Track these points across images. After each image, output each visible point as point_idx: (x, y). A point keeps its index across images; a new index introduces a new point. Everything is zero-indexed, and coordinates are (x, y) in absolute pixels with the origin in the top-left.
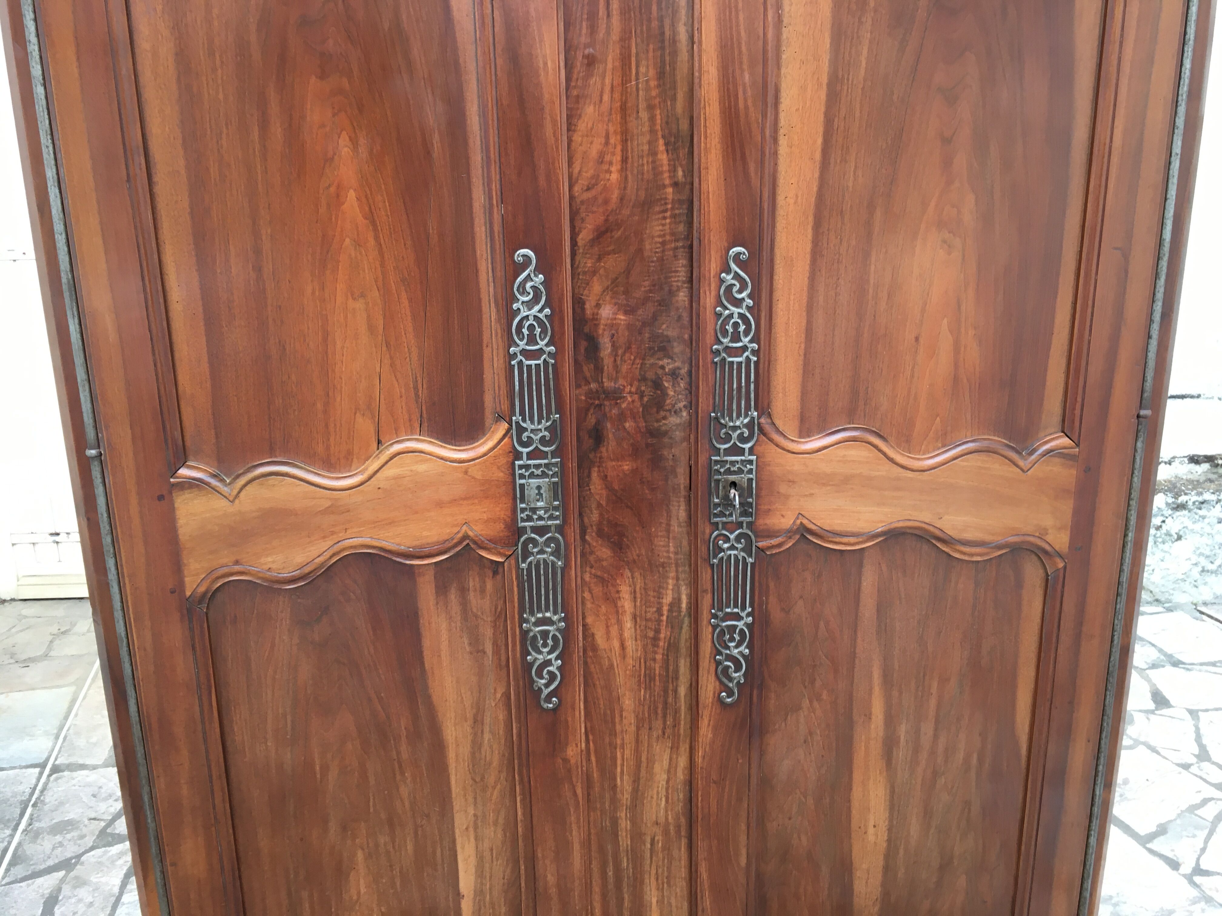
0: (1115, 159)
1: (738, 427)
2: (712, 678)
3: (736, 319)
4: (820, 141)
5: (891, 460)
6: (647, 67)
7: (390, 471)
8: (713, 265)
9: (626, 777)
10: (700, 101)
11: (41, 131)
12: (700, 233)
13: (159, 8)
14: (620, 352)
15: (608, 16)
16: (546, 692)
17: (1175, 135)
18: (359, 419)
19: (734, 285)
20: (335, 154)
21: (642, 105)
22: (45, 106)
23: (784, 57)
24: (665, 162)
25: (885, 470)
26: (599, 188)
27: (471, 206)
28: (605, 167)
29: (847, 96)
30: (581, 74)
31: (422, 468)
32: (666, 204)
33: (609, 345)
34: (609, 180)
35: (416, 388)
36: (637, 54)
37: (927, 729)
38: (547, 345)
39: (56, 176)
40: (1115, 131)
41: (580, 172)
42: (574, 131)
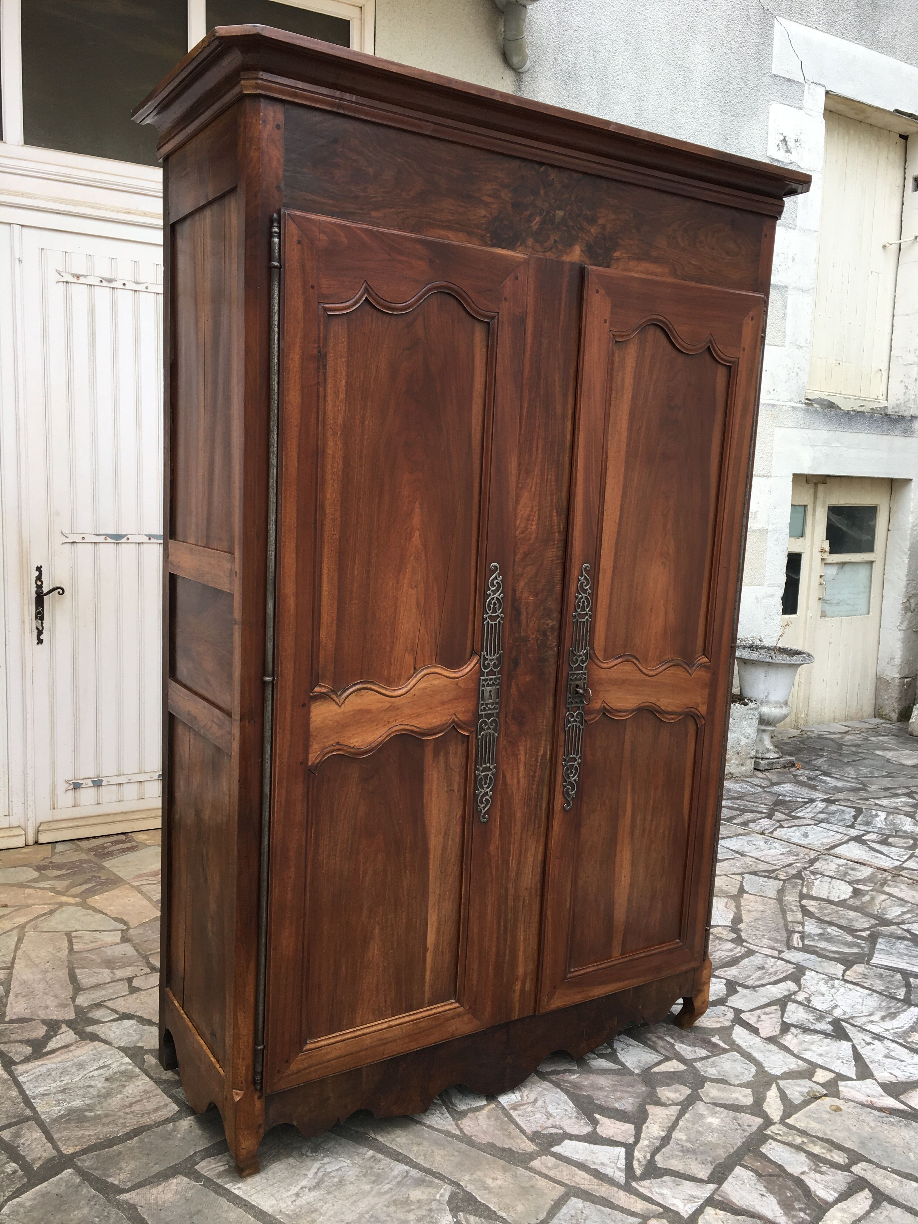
0: (725, 527)
1: (581, 655)
2: (561, 796)
3: (584, 599)
4: (619, 513)
5: (641, 671)
7: (421, 685)
8: (575, 572)
9: (514, 861)
10: (574, 493)
12: (571, 556)
13: (339, 433)
14: (530, 616)
15: (537, 450)
16: (484, 811)
18: (407, 656)
19: (584, 582)
20: (412, 512)
21: (548, 493)
23: (608, 475)
24: (556, 521)
25: (639, 676)
26: (527, 532)
27: (471, 540)
28: (530, 522)
29: (629, 493)
30: (524, 477)
31: (436, 682)
32: (555, 541)
33: (525, 613)
34: (531, 528)
35: (436, 637)
37: (649, 818)
38: (501, 613)
41: (519, 524)
42: (518, 504)
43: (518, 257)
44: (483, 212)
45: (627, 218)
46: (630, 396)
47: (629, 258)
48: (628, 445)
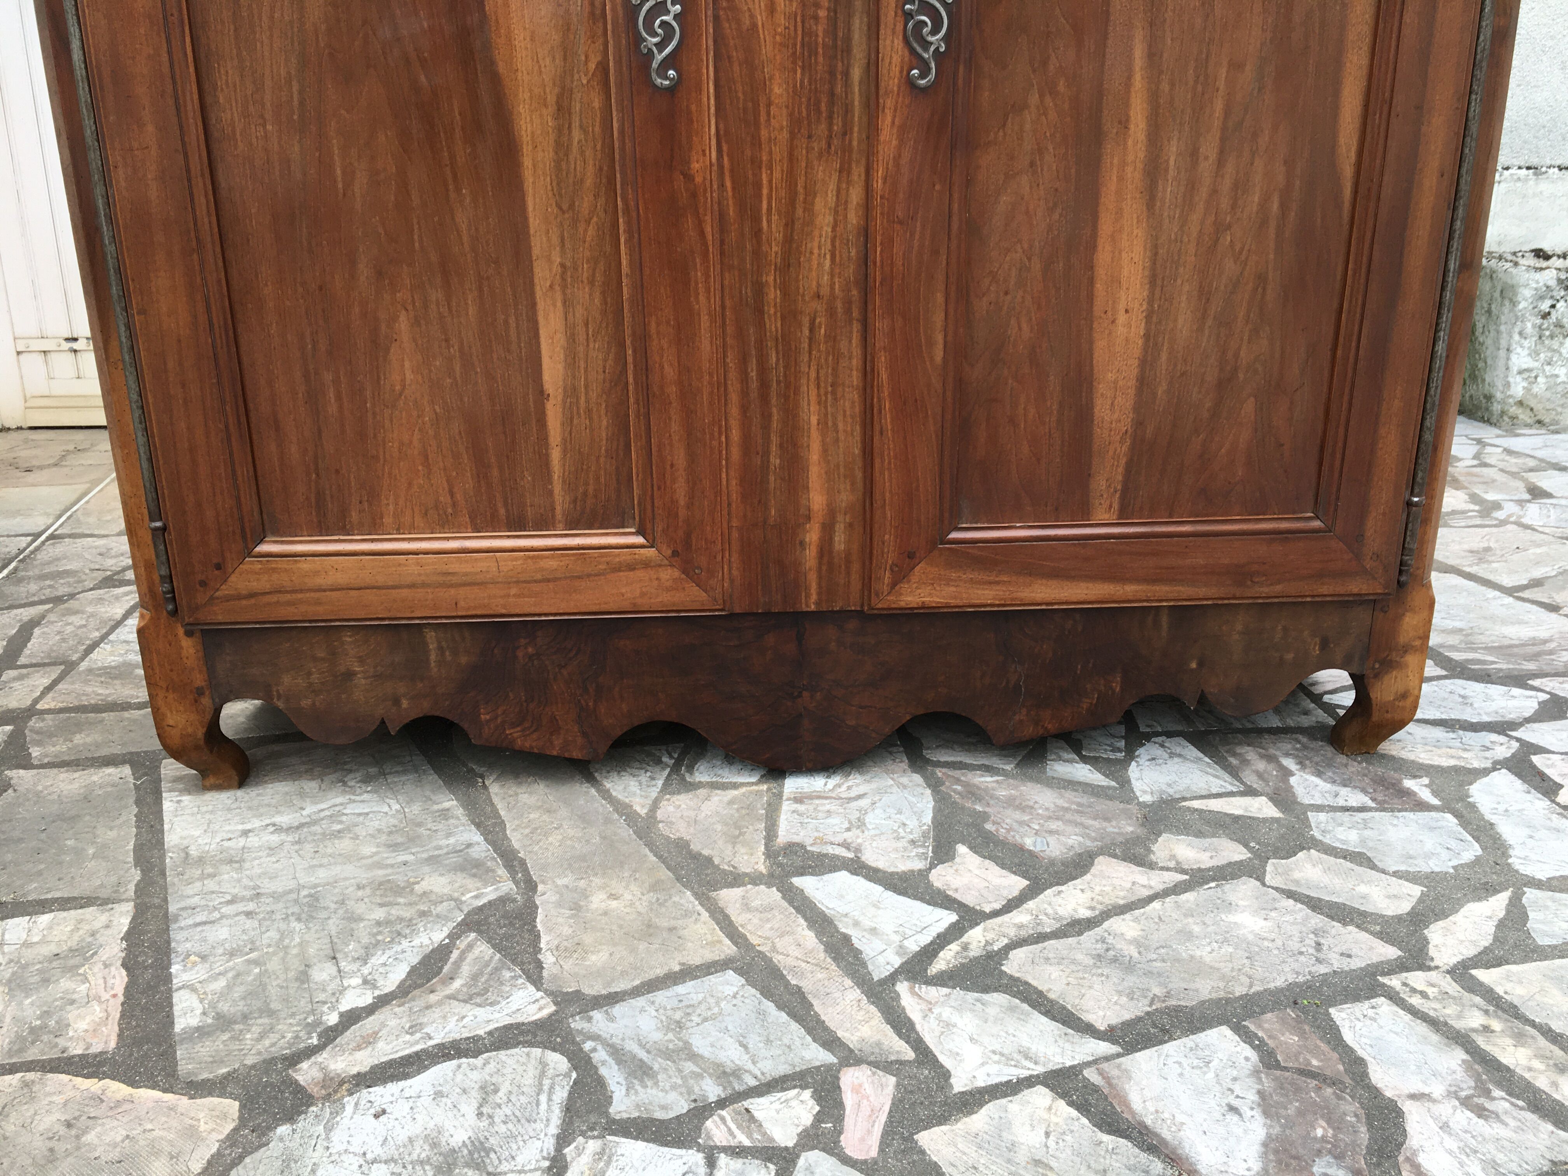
2: (899, 43)
9: (775, 218)
16: (659, 57)
37: (1209, 149)
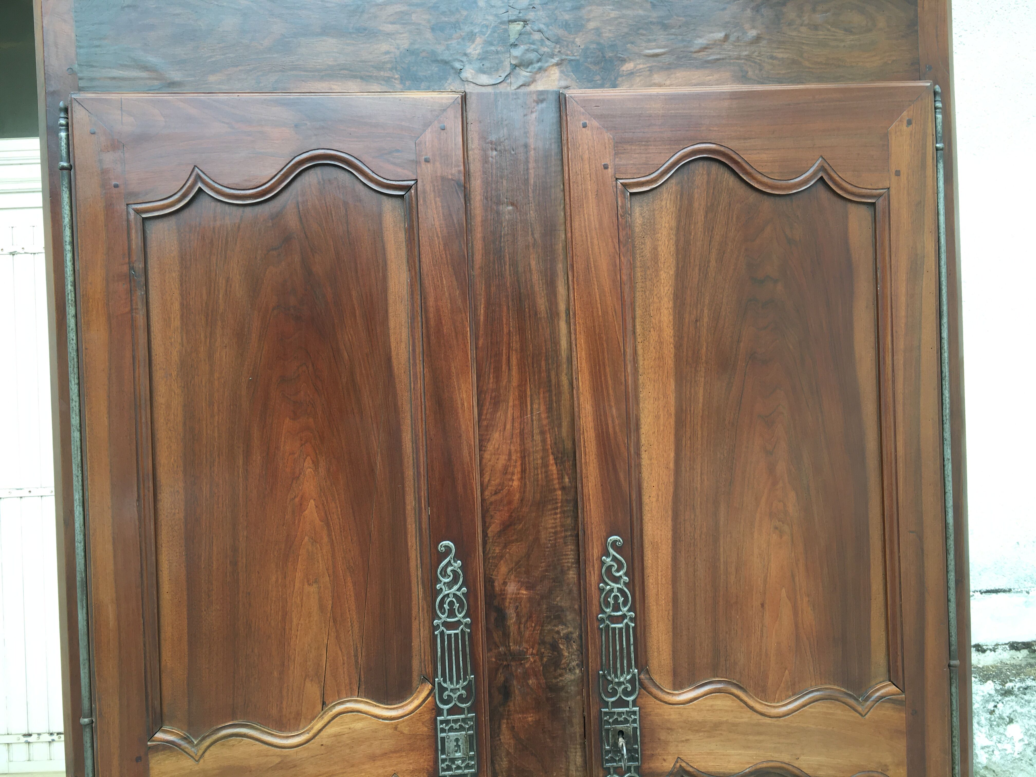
1: (623, 683)
3: (615, 593)
4: (672, 455)
5: (752, 708)
6: (539, 404)
7: (331, 730)
8: (595, 550)
10: (580, 428)
11: (74, 465)
12: (584, 526)
13: (174, 373)
14: (523, 620)
15: (509, 369)
17: (945, 445)
18: (308, 684)
19: (613, 566)
20: (300, 474)
21: (536, 431)
22: (79, 446)
23: (641, 395)
24: (555, 472)
25: (747, 717)
26: (505, 491)
27: (404, 509)
28: (509, 476)
29: (690, 421)
30: (489, 411)
31: (359, 725)
32: (557, 503)
33: (514, 615)
34: (512, 486)
35: (356, 656)
36: (531, 395)
38: (464, 617)
39: (81, 499)
40: (898, 444)
41: (489, 481)
42: (485, 451)
43: (442, 98)
44: (385, 47)
45: (641, 12)
46: (672, 273)
47: (651, 70)
48: (678, 347)
